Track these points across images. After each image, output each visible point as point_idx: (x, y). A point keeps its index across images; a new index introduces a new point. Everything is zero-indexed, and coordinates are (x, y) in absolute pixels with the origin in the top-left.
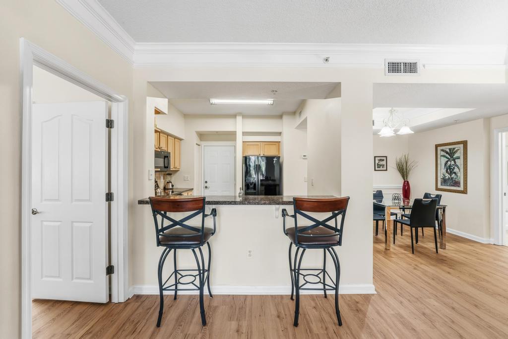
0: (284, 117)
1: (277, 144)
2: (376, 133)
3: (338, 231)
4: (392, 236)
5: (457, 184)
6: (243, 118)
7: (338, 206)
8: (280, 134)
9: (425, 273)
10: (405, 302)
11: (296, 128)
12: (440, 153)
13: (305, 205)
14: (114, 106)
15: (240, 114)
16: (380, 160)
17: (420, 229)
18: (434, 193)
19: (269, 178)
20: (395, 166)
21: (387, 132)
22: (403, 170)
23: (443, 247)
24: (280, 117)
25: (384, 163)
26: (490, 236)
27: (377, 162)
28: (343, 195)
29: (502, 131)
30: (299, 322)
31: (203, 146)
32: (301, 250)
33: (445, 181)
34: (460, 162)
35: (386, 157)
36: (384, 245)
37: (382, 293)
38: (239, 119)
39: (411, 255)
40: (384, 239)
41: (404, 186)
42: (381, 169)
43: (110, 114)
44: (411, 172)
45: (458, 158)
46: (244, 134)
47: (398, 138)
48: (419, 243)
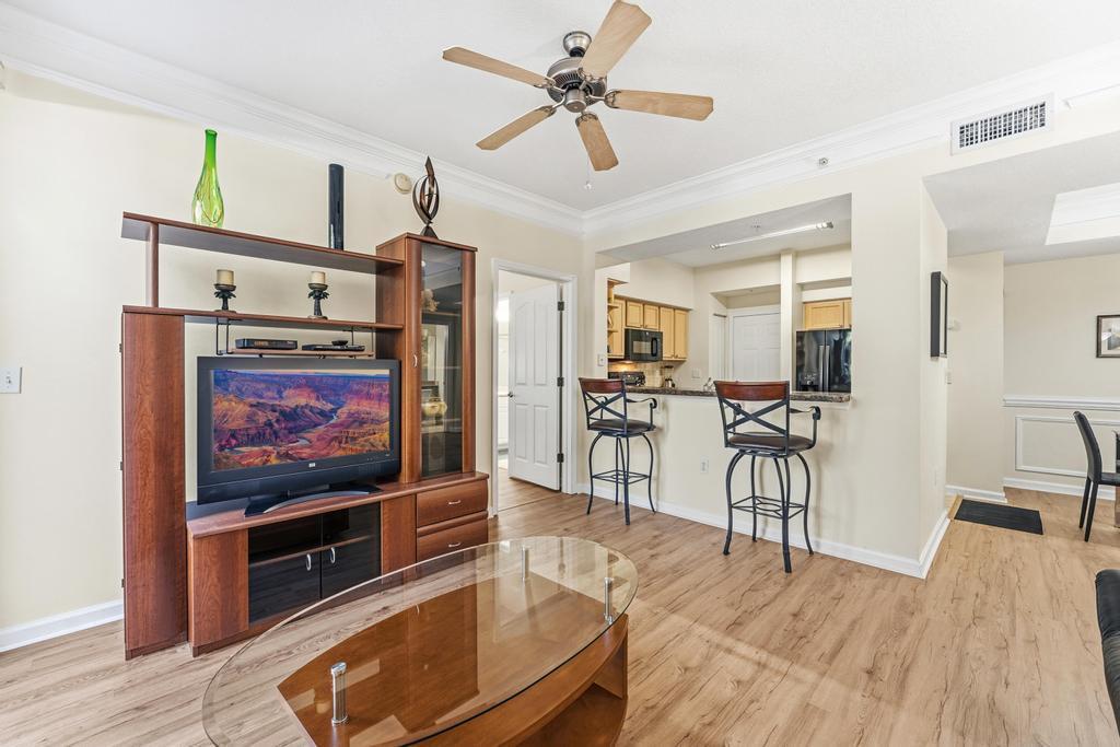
6: (793, 258)
14: (565, 286)
15: (787, 251)
31: (731, 317)
38: (787, 261)
43: (561, 298)
46: (797, 287)
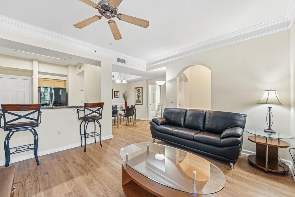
0: (69, 67)
1: (64, 81)
2: (114, 81)
3: (100, 114)
4: (120, 123)
5: (140, 102)
6: (38, 63)
7: (100, 105)
8: (66, 76)
9: (129, 130)
10: (122, 137)
11: (77, 74)
12: (136, 91)
13: (89, 105)
15: (36, 60)
16: (117, 93)
17: (129, 117)
18: (134, 105)
19: (57, 102)
20: (122, 96)
21: (118, 81)
22: (125, 98)
23: (135, 123)
24: (67, 66)
25: (118, 94)
26: (147, 118)
27: (115, 94)
28: (102, 102)
29: (150, 85)
30: (86, 150)
32: (87, 123)
33: (137, 101)
34: (141, 94)
35: (119, 92)
36: (117, 126)
37: (115, 137)
38: (36, 63)
39: (126, 127)
40: (117, 124)
41: (125, 104)
42: (117, 97)
44: (127, 98)
45: (141, 93)
46: (40, 73)
47: (122, 84)
48: (129, 123)
